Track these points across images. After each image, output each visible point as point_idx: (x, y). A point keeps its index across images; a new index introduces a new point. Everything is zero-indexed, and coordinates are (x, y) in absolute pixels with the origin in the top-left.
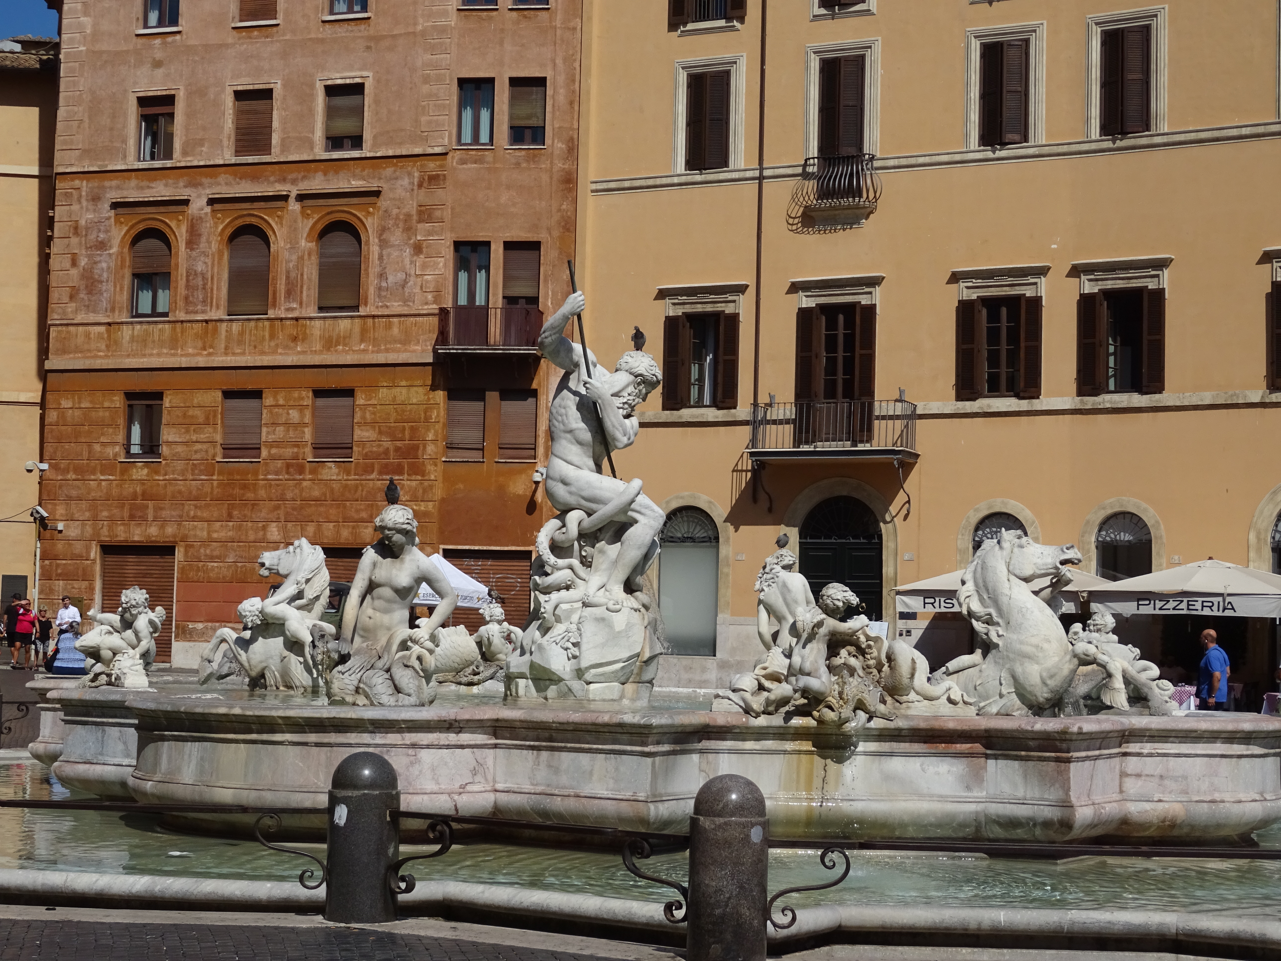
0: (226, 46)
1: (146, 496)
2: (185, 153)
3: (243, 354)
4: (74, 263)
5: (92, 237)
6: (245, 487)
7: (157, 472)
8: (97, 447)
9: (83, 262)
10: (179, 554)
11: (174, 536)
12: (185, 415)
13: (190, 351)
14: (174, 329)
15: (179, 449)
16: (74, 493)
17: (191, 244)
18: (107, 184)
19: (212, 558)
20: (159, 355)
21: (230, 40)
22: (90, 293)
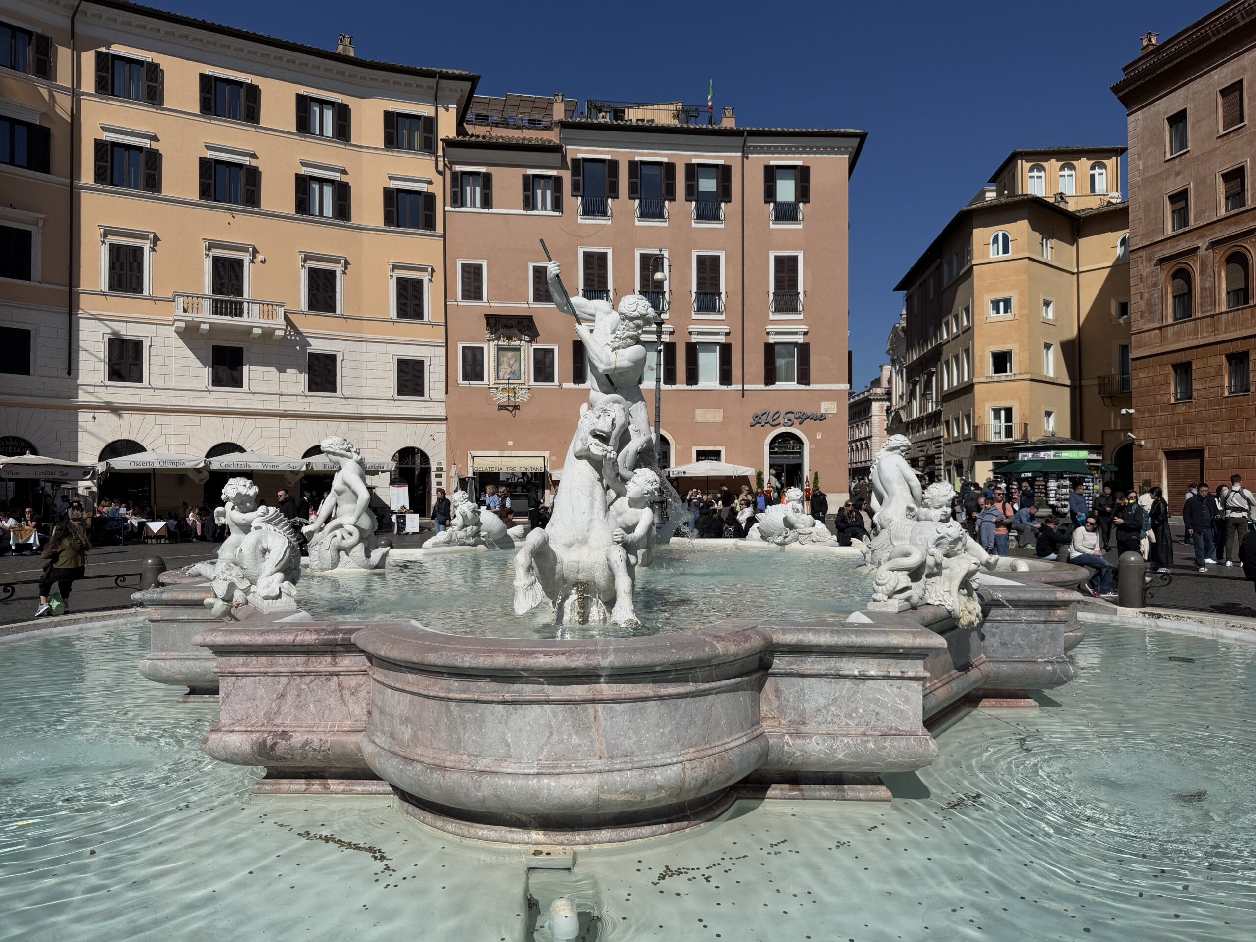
0: (1216, 149)
1: (1186, 422)
2: (1196, 220)
3: (1236, 330)
4: (1141, 298)
5: (1150, 281)
6: (1241, 411)
7: (1190, 408)
8: (1159, 397)
9: (1146, 296)
10: (1206, 454)
11: (1202, 443)
12: (1204, 373)
13: (1205, 334)
14: (1195, 324)
15: (1202, 392)
16: (1148, 424)
17: (1202, 272)
18: (1155, 250)
19: (1224, 455)
20: (1188, 340)
21: (1217, 145)
22: (1150, 312)
